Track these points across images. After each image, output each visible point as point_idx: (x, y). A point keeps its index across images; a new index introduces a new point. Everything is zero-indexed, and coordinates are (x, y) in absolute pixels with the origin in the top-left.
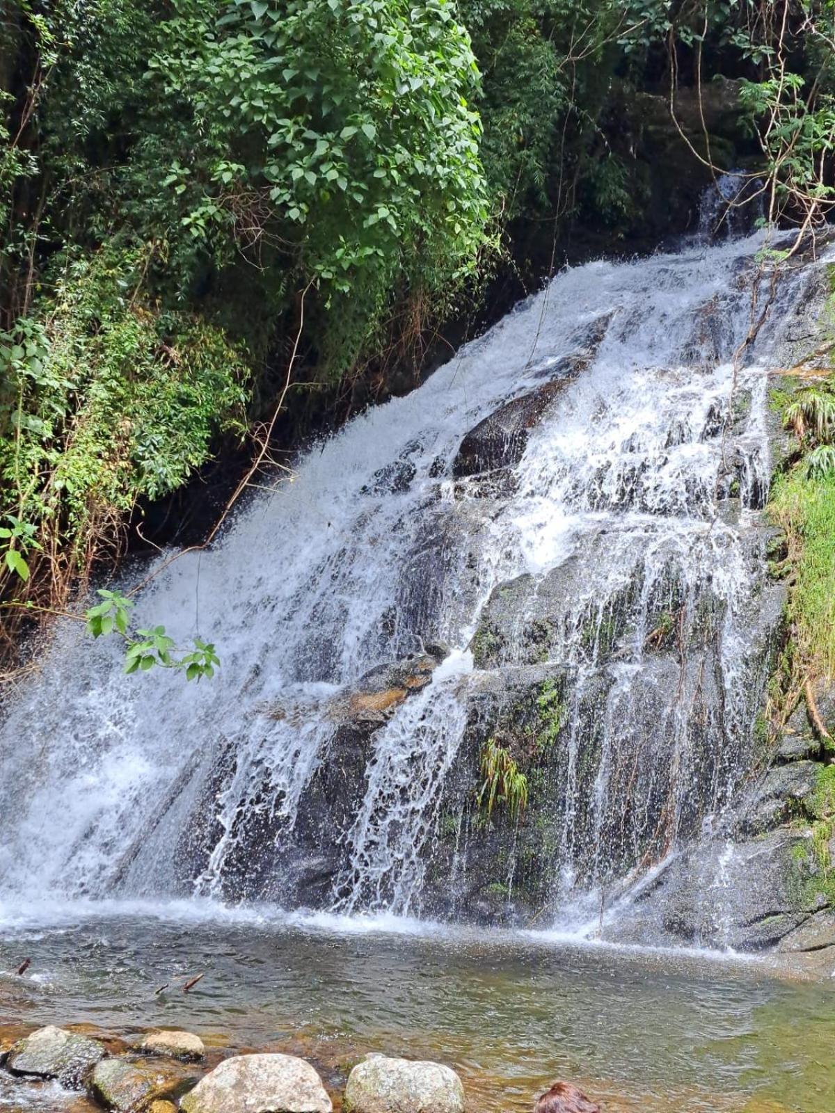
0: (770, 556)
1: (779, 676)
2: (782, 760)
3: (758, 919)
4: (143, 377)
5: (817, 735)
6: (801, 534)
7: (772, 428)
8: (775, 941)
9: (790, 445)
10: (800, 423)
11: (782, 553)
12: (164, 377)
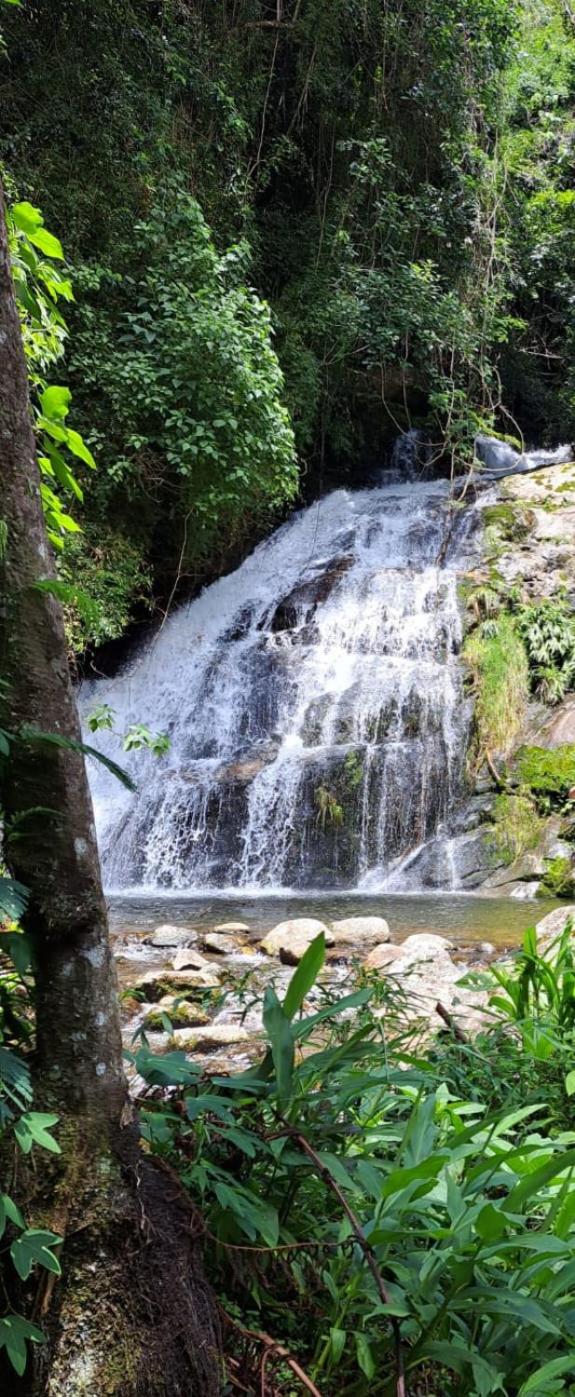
0: (465, 682)
1: (473, 748)
2: (477, 793)
3: (470, 874)
4: (83, 567)
5: (494, 779)
6: (481, 670)
7: (461, 609)
8: (478, 885)
9: (472, 618)
10: (476, 606)
11: (470, 681)
12: (93, 567)
